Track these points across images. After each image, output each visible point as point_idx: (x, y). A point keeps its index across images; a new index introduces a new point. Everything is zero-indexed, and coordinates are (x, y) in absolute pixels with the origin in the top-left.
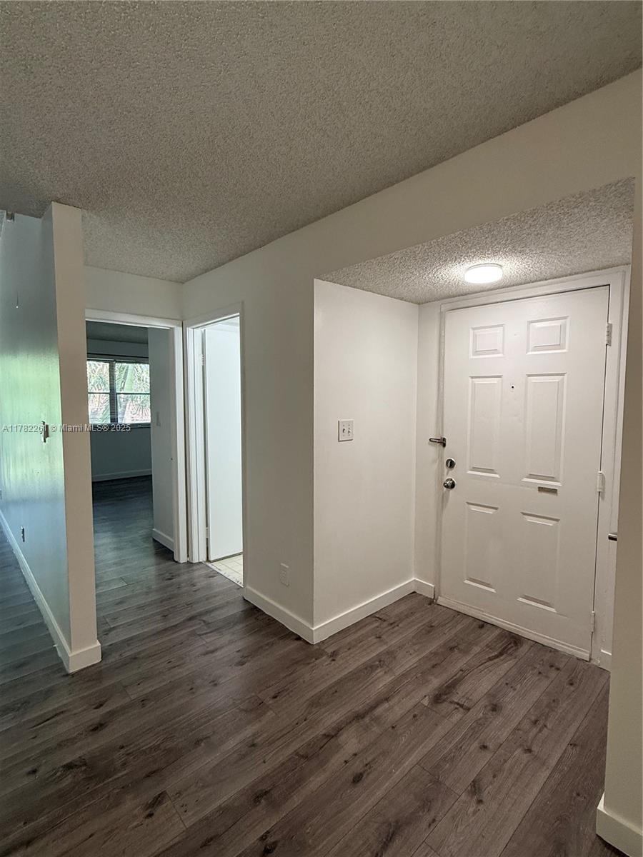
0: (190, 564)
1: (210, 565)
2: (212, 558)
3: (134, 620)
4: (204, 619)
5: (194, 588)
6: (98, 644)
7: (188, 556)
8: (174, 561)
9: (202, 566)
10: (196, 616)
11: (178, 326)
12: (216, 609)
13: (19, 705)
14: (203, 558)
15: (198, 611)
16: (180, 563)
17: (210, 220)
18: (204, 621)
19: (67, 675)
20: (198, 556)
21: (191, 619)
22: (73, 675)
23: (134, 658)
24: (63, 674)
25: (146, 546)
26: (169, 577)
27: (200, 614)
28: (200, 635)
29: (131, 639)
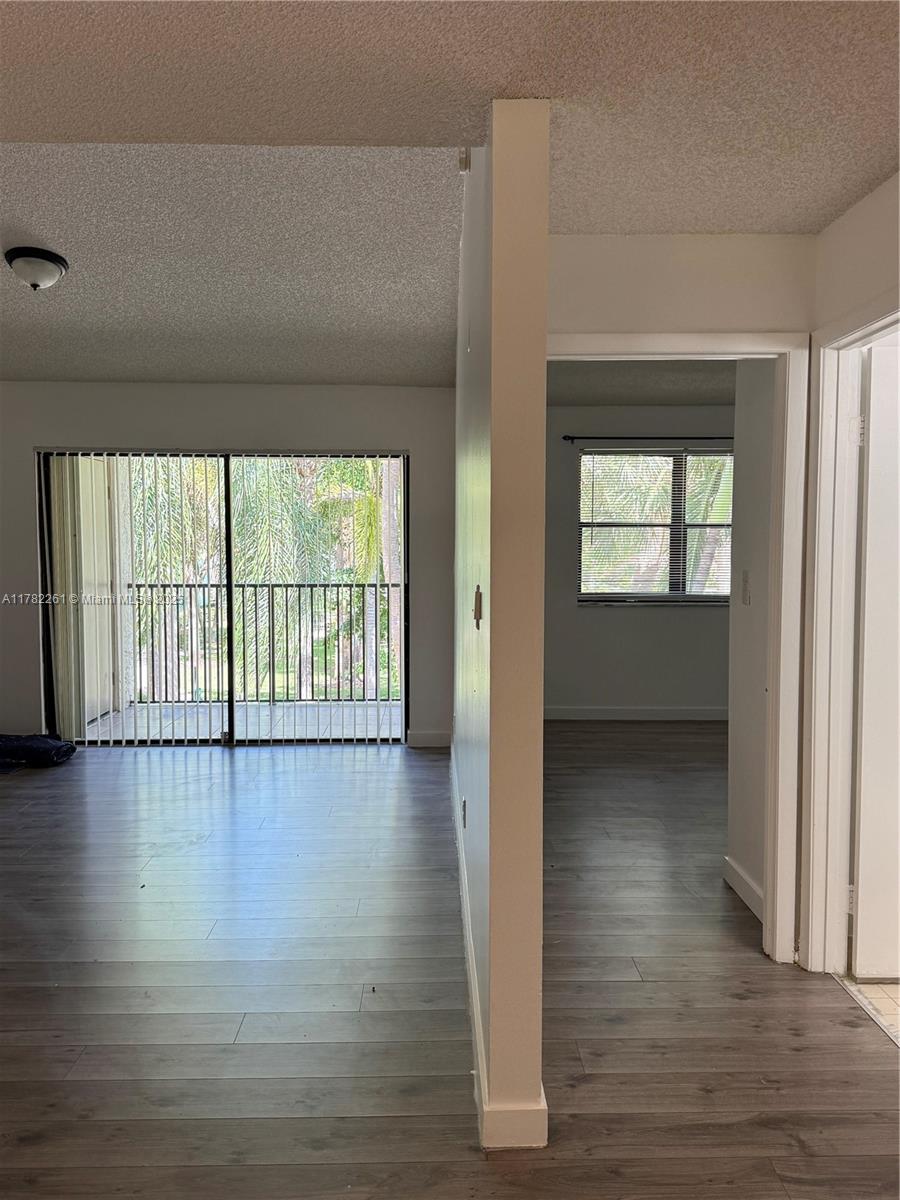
0: (799, 969)
1: (853, 988)
2: (861, 971)
3: (633, 1075)
4: (803, 1137)
5: (796, 1042)
6: (543, 1105)
7: (797, 949)
8: (762, 951)
9: (830, 985)
10: (785, 1121)
11: (799, 346)
12: (840, 1121)
13: (385, 1176)
14: (837, 965)
15: (791, 1109)
16: (775, 962)
17: (855, 31)
18: (802, 1144)
19: (477, 1149)
20: (826, 956)
21: (767, 1123)
22: (491, 1155)
23: (615, 1171)
24: (471, 1142)
25: (706, 895)
26: (740, 991)
27: (798, 1121)
28: (783, 1179)
29: (620, 1119)
